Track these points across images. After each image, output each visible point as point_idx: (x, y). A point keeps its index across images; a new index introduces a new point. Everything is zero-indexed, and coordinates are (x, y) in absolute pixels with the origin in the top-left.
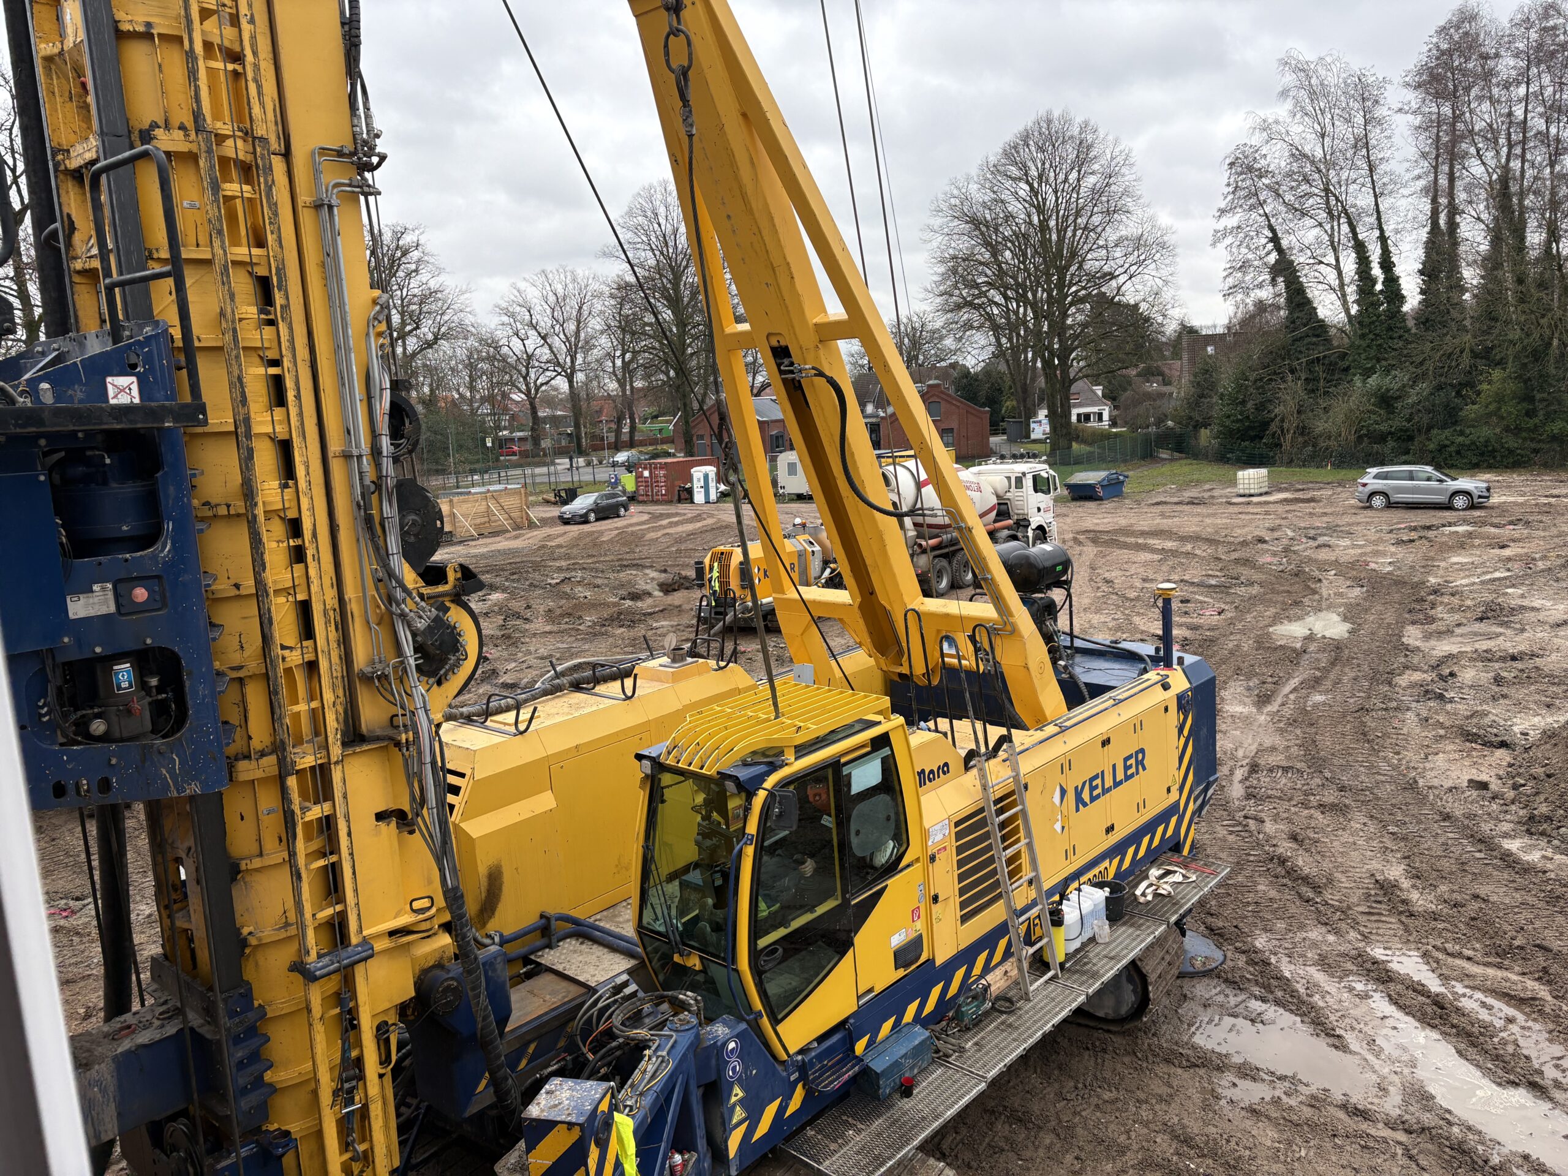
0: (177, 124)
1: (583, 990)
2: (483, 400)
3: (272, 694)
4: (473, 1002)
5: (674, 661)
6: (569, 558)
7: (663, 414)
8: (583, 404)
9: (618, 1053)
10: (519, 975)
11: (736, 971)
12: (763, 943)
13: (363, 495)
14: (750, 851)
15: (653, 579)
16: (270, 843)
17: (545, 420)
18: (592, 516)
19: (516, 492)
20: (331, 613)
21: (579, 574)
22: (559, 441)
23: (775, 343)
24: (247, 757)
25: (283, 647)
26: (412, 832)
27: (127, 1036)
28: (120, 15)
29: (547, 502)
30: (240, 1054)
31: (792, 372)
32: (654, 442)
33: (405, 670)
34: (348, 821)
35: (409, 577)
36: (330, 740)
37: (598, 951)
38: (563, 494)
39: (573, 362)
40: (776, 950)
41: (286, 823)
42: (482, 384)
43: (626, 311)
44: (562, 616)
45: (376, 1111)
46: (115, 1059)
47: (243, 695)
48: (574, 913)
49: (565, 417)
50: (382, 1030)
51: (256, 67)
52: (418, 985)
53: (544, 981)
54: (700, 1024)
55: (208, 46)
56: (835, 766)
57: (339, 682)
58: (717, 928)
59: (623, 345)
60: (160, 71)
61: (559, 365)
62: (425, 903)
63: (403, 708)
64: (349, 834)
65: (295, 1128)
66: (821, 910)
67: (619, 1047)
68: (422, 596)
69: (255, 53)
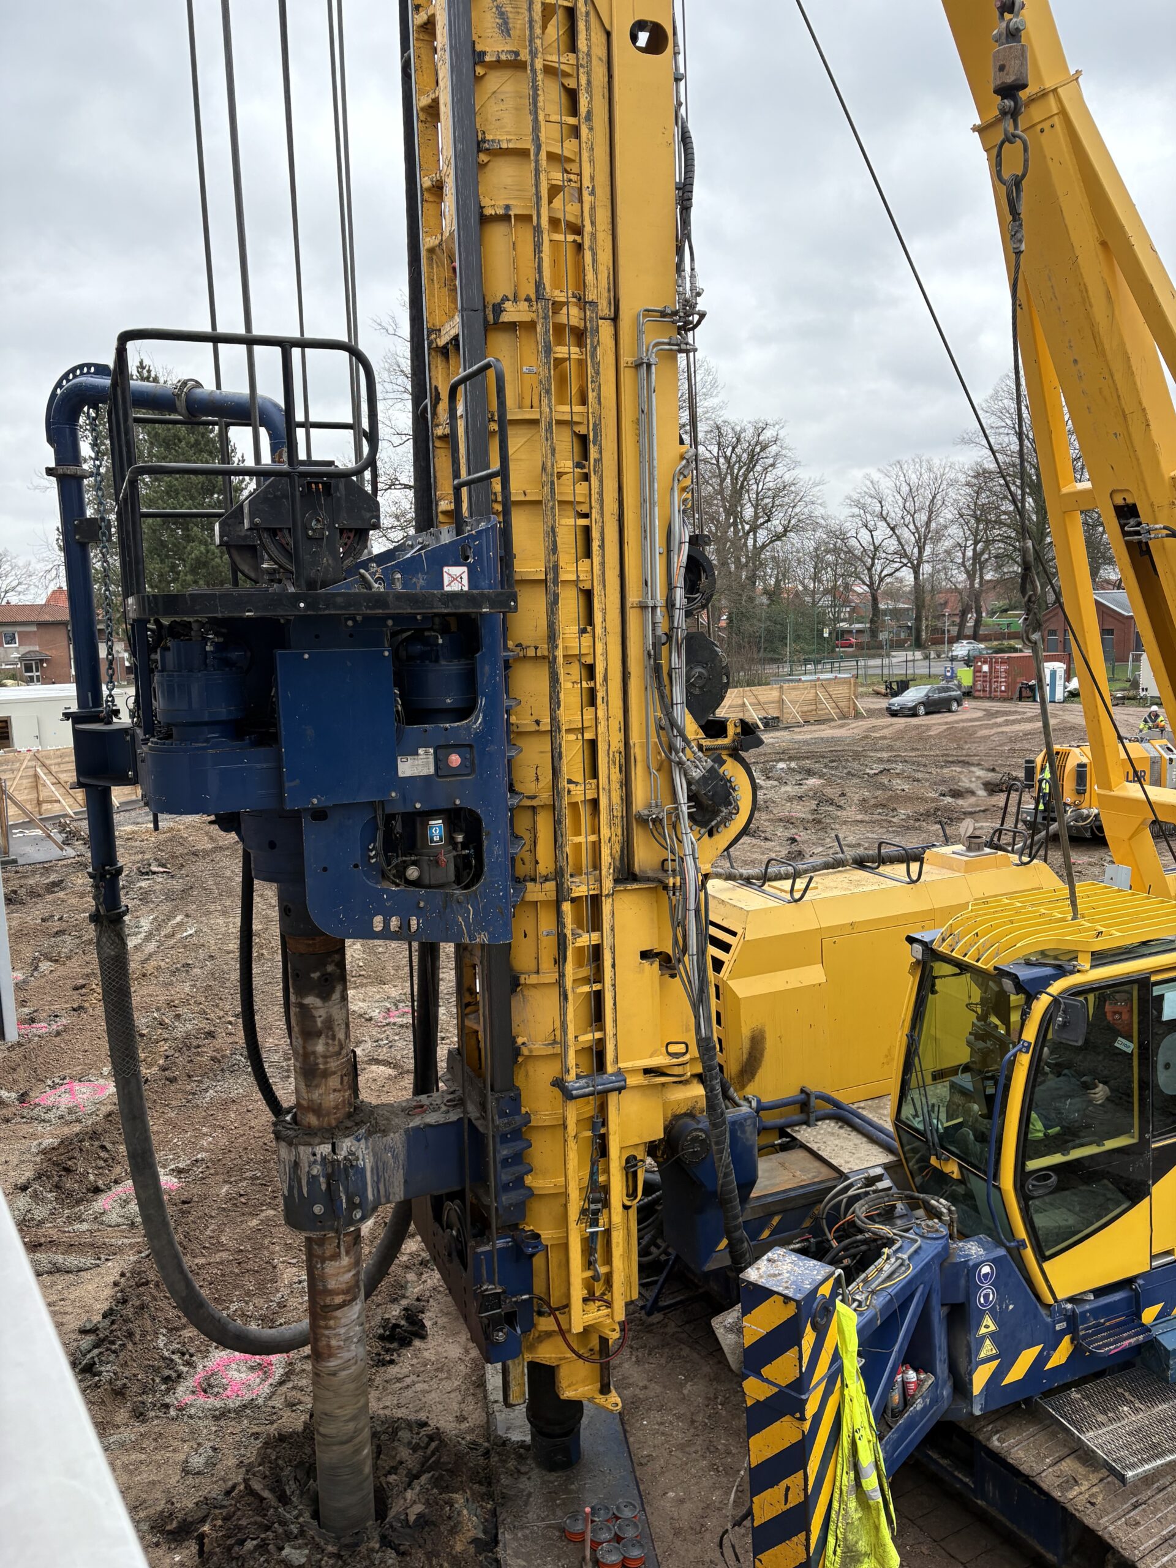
0: (524, 297)
1: (835, 1175)
2: (826, 592)
3: (557, 822)
4: (716, 1157)
5: (969, 849)
6: (892, 750)
7: (1015, 608)
8: (928, 598)
9: (864, 1248)
10: (773, 1146)
11: (999, 1189)
12: (1032, 1165)
13: (654, 644)
14: (1024, 1060)
15: (978, 778)
16: (547, 964)
17: (885, 612)
18: (922, 710)
19: (845, 681)
20: (617, 755)
21: (900, 767)
22: (898, 635)
23: (1119, 501)
24: (534, 880)
25: (570, 782)
26: (673, 976)
27: (419, 1114)
28: (485, 202)
29: (878, 693)
30: (505, 1152)
31: (1138, 533)
32: (1000, 636)
33: (678, 817)
34: (613, 953)
35: (691, 727)
36: (604, 873)
37: (856, 1139)
38: (895, 686)
39: (920, 553)
40: (1049, 1177)
41: (559, 944)
42: (826, 576)
43: (983, 500)
44: (876, 806)
45: (618, 1238)
46: (407, 1131)
47: (535, 823)
48: (836, 1096)
49: (907, 610)
50: (631, 1165)
51: (593, 235)
52: (668, 1129)
53: (796, 1156)
54: (951, 1236)
55: (554, 222)
56: (1143, 983)
57: (618, 821)
58: (982, 1138)
59: (975, 536)
60: (514, 249)
61: (906, 556)
62: (681, 1048)
63: (673, 852)
64: (613, 966)
65: (547, 1235)
66: (1111, 1144)
67: (865, 1242)
68: (700, 748)
69: (593, 223)
